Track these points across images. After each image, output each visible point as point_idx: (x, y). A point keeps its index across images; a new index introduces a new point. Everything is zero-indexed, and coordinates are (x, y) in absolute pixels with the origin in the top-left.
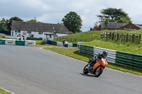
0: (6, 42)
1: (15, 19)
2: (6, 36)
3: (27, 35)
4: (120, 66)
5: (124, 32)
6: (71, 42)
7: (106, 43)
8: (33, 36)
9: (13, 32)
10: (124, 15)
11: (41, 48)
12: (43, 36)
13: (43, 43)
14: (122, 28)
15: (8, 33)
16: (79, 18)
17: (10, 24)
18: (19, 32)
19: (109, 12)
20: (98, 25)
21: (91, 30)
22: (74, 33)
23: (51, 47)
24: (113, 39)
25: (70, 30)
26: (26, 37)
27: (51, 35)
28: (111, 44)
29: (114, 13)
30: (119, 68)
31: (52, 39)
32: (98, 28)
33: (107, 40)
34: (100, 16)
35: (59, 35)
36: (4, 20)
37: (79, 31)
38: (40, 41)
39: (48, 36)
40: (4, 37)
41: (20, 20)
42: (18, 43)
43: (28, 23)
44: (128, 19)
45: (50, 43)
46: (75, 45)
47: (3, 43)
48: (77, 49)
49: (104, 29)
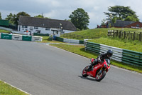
0: (13, 37)
1: (23, 14)
2: (13, 31)
3: (34, 31)
4: (126, 64)
5: (132, 30)
6: (78, 39)
7: (113, 41)
8: (39, 32)
9: (20, 27)
10: (132, 13)
11: (48, 44)
12: (50, 32)
13: (50, 40)
14: (129, 26)
15: (15, 28)
16: (86, 15)
17: (17, 19)
18: (26, 27)
19: (116, 9)
20: (106, 22)
22: (81, 29)
23: (58, 43)
24: (119, 37)
25: (77, 27)
27: (57, 31)
28: (118, 42)
29: (122, 11)
30: (125, 67)
31: (59, 35)
32: (105, 26)
33: (113, 38)
34: (108, 14)
35: (66, 32)
36: (11, 15)
37: (86, 28)
38: (47, 38)
39: (55, 33)
41: (27, 15)
42: (25, 39)
43: (35, 18)
44: (136, 17)
45: (56, 39)
46: (81, 42)
47: (10, 38)
48: (83, 46)
49: (112, 26)
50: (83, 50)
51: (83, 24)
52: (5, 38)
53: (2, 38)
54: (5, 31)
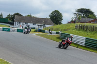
0: (11, 30)
1: (17, 14)
2: (11, 26)
4: (88, 48)
5: (91, 24)
6: (55, 31)
7: (79, 32)
8: (29, 26)
9: (16, 23)
10: (92, 13)
11: (35, 34)
12: (36, 26)
13: (36, 31)
14: (90, 22)
15: (12, 24)
16: (61, 15)
17: (14, 18)
18: (20, 23)
19: (81, 11)
20: (74, 19)
22: (57, 24)
23: (41, 33)
24: (83, 29)
25: (54, 23)
26: (24, 26)
27: (41, 26)
28: (82, 32)
29: (85, 12)
30: (87, 49)
31: (42, 28)
32: (73, 22)
33: (79, 30)
34: (75, 14)
35: (47, 26)
36: (9, 15)
38: (34, 30)
39: (39, 27)
40: (9, 27)
41: (20, 15)
44: (94, 16)
45: (40, 31)
46: (57, 33)
47: (9, 30)
48: (59, 35)
49: (78, 22)
50: (58, 38)
51: (58, 21)
52: (5, 31)
53: (3, 31)
54: (6, 26)
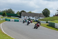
1: (23, 11)
3: (28, 18)
6: (45, 21)
8: (30, 18)
9: (22, 17)
11: (33, 23)
12: (34, 18)
13: (34, 21)
15: (20, 17)
16: (49, 11)
17: (21, 13)
18: (25, 17)
20: (57, 14)
21: (54, 16)
22: (47, 17)
25: (45, 16)
27: (37, 18)
35: (41, 18)
36: (18, 12)
37: (49, 16)
39: (36, 19)
40: (18, 19)
41: (25, 12)
43: (28, 13)
46: (47, 22)
47: (18, 21)
48: (48, 24)
50: (48, 25)
51: (47, 15)
52: (16, 21)
53: (15, 21)
54: (16, 18)
